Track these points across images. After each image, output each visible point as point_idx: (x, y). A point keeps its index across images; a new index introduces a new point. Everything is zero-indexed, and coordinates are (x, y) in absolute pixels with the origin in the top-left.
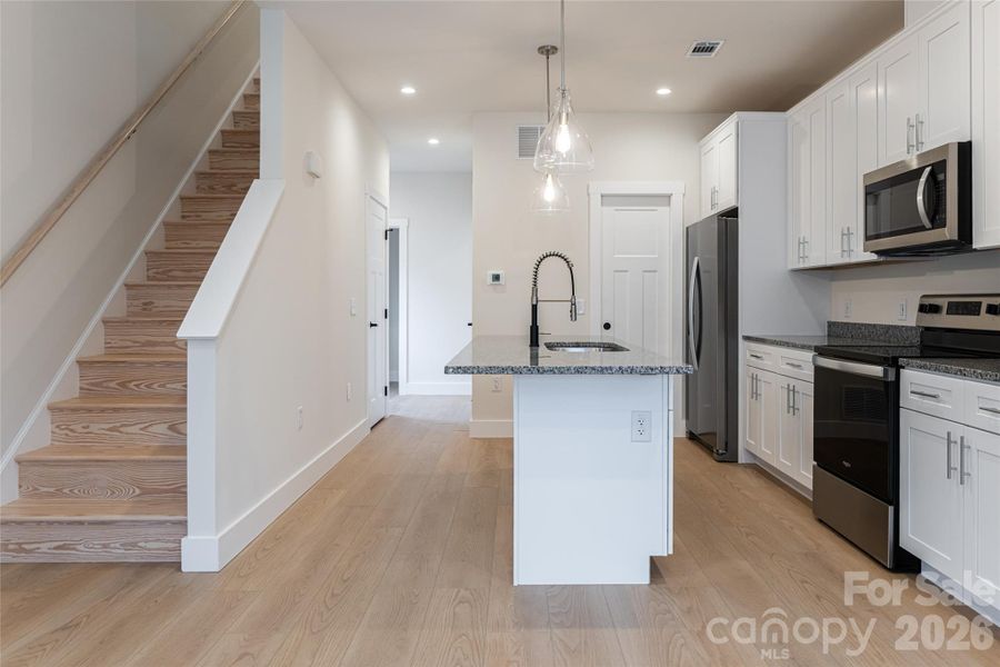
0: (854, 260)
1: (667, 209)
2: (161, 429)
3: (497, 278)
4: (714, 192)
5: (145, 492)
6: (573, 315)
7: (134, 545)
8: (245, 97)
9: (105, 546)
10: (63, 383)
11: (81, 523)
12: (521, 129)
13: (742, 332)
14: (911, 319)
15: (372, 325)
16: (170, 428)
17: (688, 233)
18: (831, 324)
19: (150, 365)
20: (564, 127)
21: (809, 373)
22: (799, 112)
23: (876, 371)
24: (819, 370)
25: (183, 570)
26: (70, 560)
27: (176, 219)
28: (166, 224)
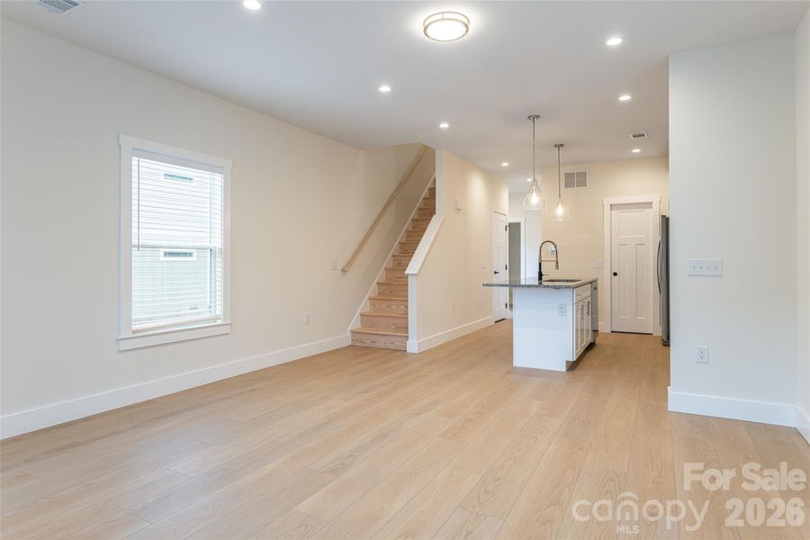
1: (650, 210)
2: (402, 307)
5: (397, 328)
6: (557, 267)
8: (430, 189)
10: (373, 290)
11: (379, 335)
12: (566, 174)
15: (495, 273)
19: (399, 285)
20: (534, 194)
25: (407, 352)
26: (375, 346)
27: (411, 229)
28: (407, 231)
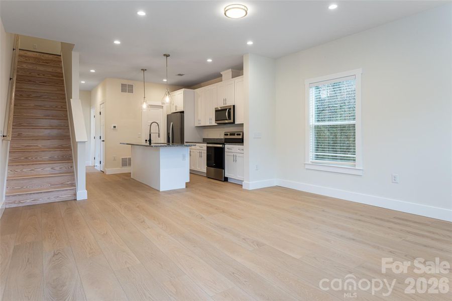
0: (212, 125)
1: (162, 109)
2: (49, 169)
3: (115, 127)
4: (176, 107)
6: (159, 136)
7: (58, 197)
9: (49, 198)
11: (41, 193)
12: (122, 84)
13: (185, 141)
14: (223, 137)
16: (52, 169)
17: (168, 116)
18: (204, 139)
21: (206, 148)
22: (197, 91)
23: (221, 146)
24: (208, 147)
25: (77, 199)
26: (37, 203)
